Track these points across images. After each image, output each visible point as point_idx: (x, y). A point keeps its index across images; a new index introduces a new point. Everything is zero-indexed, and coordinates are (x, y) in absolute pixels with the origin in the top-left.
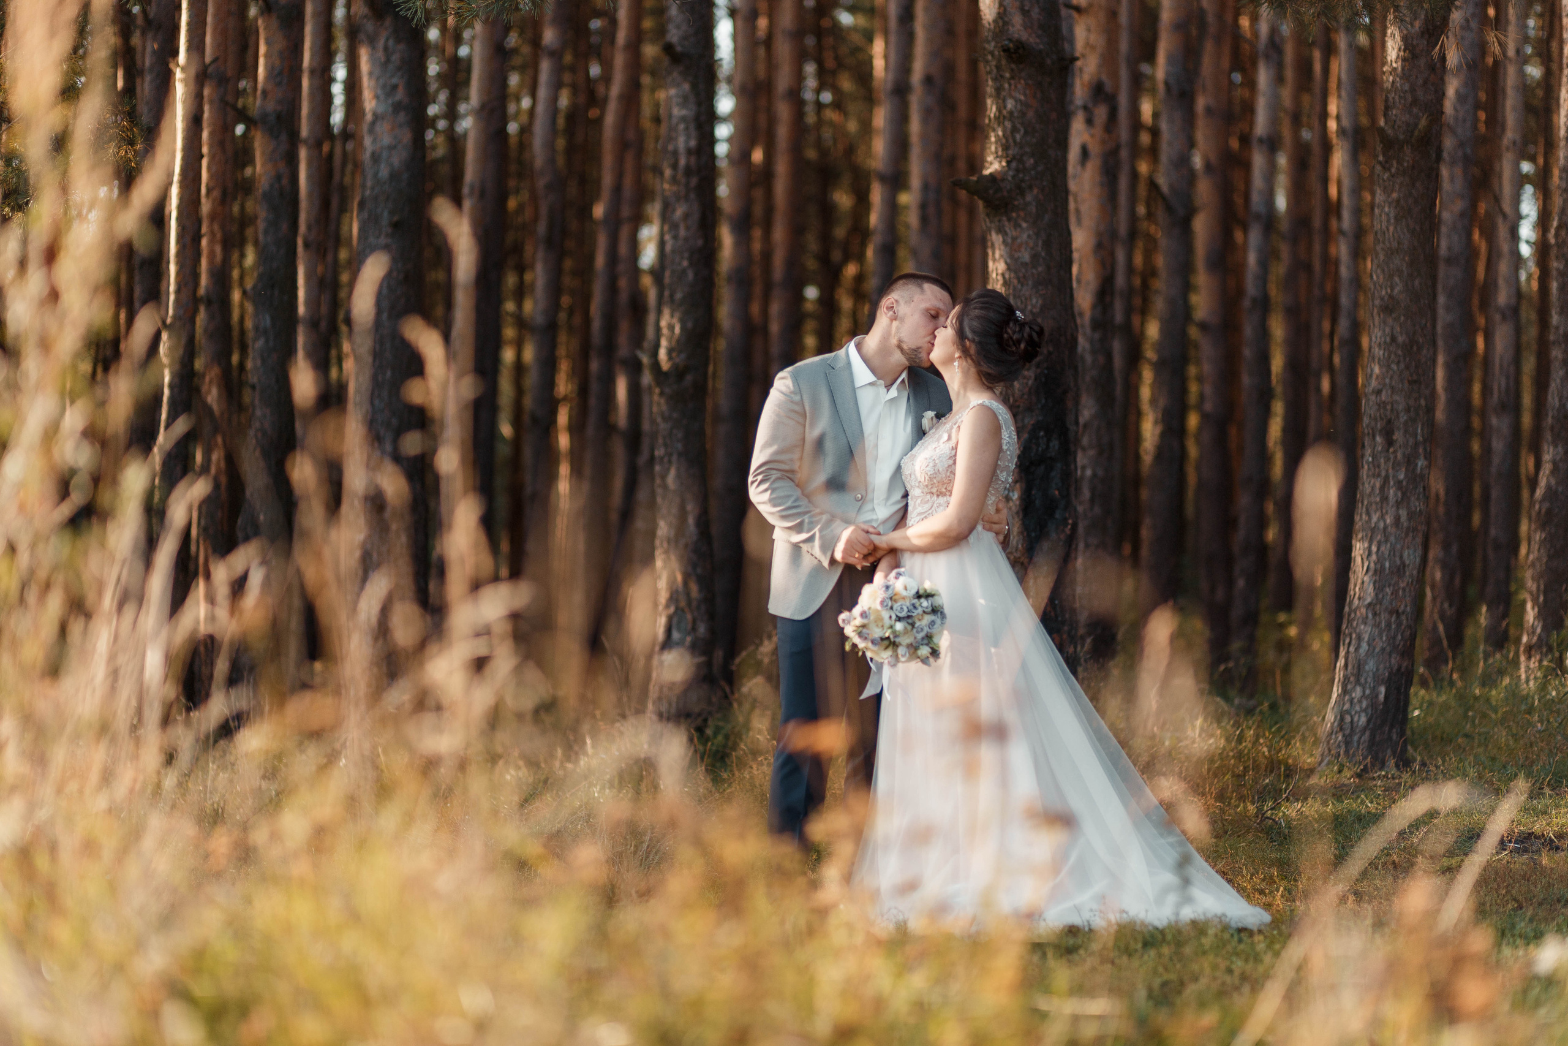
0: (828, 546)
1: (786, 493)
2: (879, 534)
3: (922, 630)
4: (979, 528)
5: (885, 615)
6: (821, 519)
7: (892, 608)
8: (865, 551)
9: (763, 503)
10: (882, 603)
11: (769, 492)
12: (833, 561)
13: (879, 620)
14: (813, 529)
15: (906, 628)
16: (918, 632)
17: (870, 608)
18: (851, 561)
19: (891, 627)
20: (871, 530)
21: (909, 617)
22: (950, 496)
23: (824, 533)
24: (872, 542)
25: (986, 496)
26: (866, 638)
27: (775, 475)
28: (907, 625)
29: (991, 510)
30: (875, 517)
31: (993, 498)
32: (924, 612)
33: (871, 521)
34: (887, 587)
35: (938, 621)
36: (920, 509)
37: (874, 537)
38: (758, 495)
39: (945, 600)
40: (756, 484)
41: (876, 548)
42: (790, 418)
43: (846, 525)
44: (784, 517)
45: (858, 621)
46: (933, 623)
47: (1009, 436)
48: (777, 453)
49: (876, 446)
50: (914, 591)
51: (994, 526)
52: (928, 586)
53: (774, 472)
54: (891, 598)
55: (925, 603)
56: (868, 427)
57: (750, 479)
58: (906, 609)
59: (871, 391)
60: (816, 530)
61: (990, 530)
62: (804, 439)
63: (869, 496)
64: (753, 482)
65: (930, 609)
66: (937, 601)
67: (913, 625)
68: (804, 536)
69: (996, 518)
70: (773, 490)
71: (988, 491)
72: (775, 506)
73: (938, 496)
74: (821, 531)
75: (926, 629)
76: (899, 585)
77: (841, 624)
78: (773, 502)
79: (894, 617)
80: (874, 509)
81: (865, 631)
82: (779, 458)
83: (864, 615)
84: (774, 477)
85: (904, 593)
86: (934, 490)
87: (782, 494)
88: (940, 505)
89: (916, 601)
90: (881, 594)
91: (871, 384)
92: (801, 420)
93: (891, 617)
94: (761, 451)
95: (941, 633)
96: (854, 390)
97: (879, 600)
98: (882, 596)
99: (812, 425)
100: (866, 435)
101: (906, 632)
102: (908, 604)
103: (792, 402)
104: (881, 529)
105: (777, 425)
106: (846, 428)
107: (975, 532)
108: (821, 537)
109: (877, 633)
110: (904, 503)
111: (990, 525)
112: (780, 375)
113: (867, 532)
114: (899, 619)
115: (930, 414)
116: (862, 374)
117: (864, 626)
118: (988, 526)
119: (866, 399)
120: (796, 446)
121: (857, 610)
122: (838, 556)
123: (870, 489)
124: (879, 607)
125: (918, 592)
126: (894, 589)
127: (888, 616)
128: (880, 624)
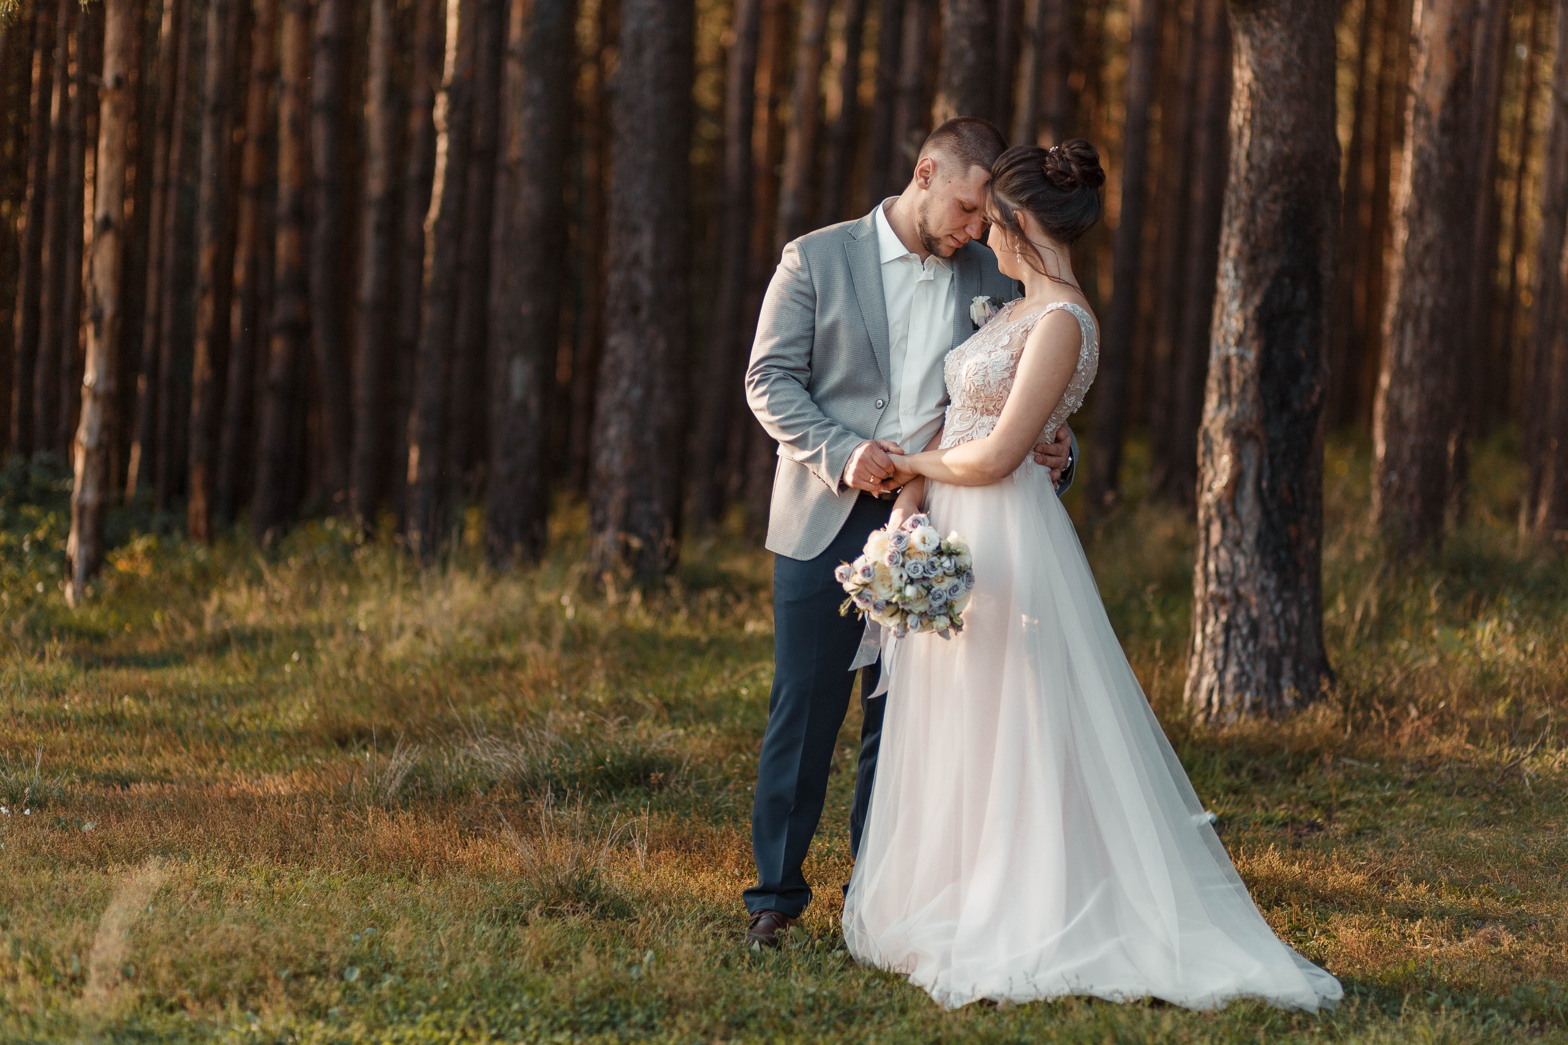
0: (837, 467)
1: (788, 398)
2: (902, 454)
3: (940, 596)
4: (1030, 459)
5: (895, 573)
6: (829, 432)
7: (903, 566)
8: (883, 475)
9: (761, 410)
10: (891, 558)
11: (767, 396)
12: (842, 486)
13: (885, 578)
14: (820, 444)
15: (918, 592)
16: (934, 599)
17: (875, 563)
18: (866, 486)
19: (900, 591)
20: (892, 448)
21: (924, 578)
22: (998, 416)
23: (832, 449)
24: (891, 463)
25: (1046, 422)
26: (867, 601)
27: (776, 373)
28: (920, 588)
29: (1049, 437)
30: (899, 431)
31: (1054, 426)
32: (945, 573)
33: (895, 436)
34: (900, 538)
35: (962, 586)
36: (957, 427)
37: (894, 457)
38: (757, 400)
39: (973, 558)
40: (753, 385)
41: (896, 472)
42: (795, 301)
43: (861, 440)
44: (784, 429)
45: (859, 578)
46: (954, 589)
47: (1089, 353)
48: (779, 346)
49: (905, 337)
50: (934, 546)
51: (1049, 458)
52: (953, 538)
53: (775, 370)
54: (903, 554)
55: (947, 563)
56: (895, 313)
57: (747, 379)
58: (921, 569)
59: (899, 270)
60: (823, 445)
61: (1043, 463)
62: (814, 328)
63: (893, 402)
64: (750, 383)
65: (952, 571)
66: (964, 561)
67: (929, 589)
68: (807, 454)
69: (1053, 449)
70: (773, 394)
71: (1049, 417)
72: (773, 414)
73: (982, 414)
74: (828, 447)
75: (945, 595)
76: (915, 537)
77: (838, 579)
78: (772, 409)
79: (905, 577)
80: (898, 421)
81: (867, 591)
82: (780, 352)
83: (866, 571)
84: (774, 377)
85: (921, 548)
86: (979, 405)
87: (784, 399)
88: (983, 426)
89: (934, 559)
90: (891, 547)
91: (902, 259)
92: (809, 304)
93: (901, 576)
94: (760, 344)
95: (966, 600)
96: (879, 265)
97: (888, 554)
98: (892, 549)
99: (824, 311)
100: (891, 324)
101: (919, 598)
102: (925, 562)
103: (799, 281)
104: (907, 449)
105: (781, 309)
106: (865, 313)
107: (1023, 464)
108: (828, 455)
109: (882, 594)
110: (939, 414)
111: (1043, 455)
112: (789, 246)
113: (887, 451)
114: (912, 581)
115: (981, 300)
116: (891, 247)
117: (865, 585)
118: (1041, 459)
119: (894, 276)
120: (803, 338)
121: (859, 563)
122: (849, 479)
123: (894, 393)
124: (887, 564)
125: (939, 547)
126: (908, 541)
127: (898, 575)
128: (887, 584)
